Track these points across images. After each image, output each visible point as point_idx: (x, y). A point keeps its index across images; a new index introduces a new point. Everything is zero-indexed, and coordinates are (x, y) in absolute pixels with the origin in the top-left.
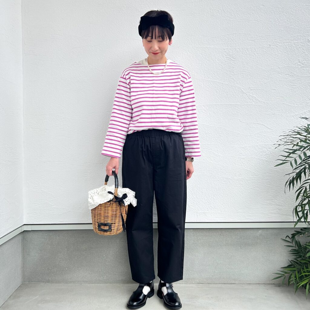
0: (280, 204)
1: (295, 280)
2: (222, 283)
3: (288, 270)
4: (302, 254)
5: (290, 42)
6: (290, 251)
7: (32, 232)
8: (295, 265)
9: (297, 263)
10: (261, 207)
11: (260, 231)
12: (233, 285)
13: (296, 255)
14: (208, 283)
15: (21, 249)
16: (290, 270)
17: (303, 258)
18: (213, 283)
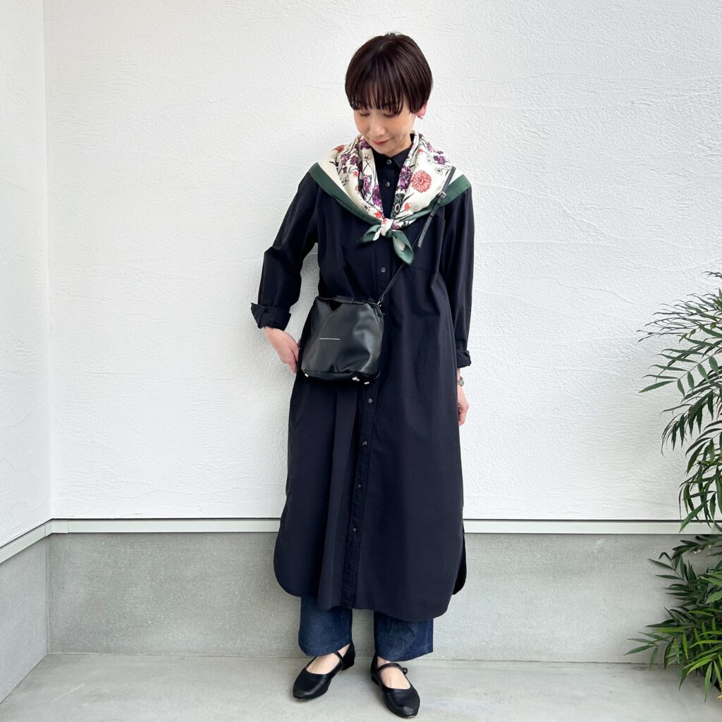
0: (648, 479)
1: (680, 655)
2: (508, 661)
3: (664, 632)
4: (696, 596)
5: (681, 96)
6: (669, 589)
7: (69, 536)
8: (681, 621)
9: (685, 616)
10: (603, 485)
11: (600, 542)
12: (535, 665)
13: (683, 597)
14: (477, 660)
15: (44, 575)
16: (669, 633)
17: (701, 605)
18: (489, 659)
